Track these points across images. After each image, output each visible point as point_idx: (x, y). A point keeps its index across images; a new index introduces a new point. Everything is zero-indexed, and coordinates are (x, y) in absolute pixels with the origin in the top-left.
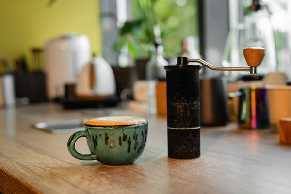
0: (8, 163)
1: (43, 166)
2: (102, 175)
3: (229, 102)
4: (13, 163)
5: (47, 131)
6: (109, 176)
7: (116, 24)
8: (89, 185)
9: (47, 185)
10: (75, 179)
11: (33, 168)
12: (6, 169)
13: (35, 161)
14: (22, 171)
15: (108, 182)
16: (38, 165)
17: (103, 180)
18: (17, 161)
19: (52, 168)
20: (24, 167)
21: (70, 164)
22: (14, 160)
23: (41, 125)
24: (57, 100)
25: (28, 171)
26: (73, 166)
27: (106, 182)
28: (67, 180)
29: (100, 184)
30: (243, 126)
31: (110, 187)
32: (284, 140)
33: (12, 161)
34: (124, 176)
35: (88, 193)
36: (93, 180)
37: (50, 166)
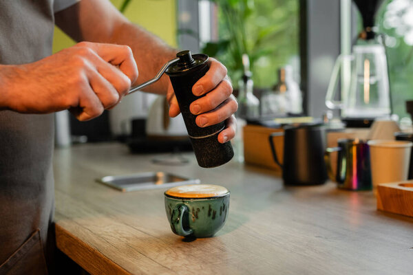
0: (81, 231)
1: (118, 236)
2: (179, 247)
3: (326, 158)
4: (86, 231)
6: (186, 249)
7: (198, 44)
8: (166, 259)
9: (125, 258)
10: (153, 254)
11: (108, 237)
12: (80, 238)
13: (108, 229)
14: (97, 241)
15: (185, 257)
16: (113, 235)
17: (180, 253)
18: (89, 228)
19: (127, 238)
20: (98, 236)
21: (146, 233)
22: (85, 226)
25: (103, 242)
26: (147, 236)
27: (183, 256)
28: (144, 253)
29: (176, 258)
30: (342, 186)
31: (187, 262)
32: (382, 208)
33: (85, 228)
34: (201, 250)
35: (166, 268)
36: (170, 253)
37: (125, 236)
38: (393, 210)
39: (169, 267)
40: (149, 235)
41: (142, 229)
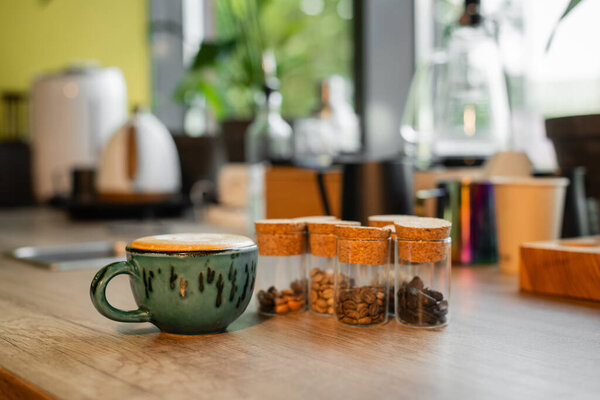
1: (37, 335)
2: (163, 352)
5: (40, 263)
6: (178, 355)
8: (137, 373)
10: (107, 360)
11: (12, 337)
13: (17, 325)
15: (177, 367)
16: (26, 333)
17: (166, 362)
19: (56, 339)
21: (93, 330)
23: (25, 252)
24: (55, 202)
25: (5, 345)
26: (99, 334)
27: (173, 367)
28: (92, 364)
29: (159, 371)
31: (182, 377)
32: (528, 286)
34: (208, 355)
35: (136, 388)
36: (146, 362)
37: (50, 335)
38: (551, 289)
39: (145, 385)
40: (99, 332)
41: (88, 324)
